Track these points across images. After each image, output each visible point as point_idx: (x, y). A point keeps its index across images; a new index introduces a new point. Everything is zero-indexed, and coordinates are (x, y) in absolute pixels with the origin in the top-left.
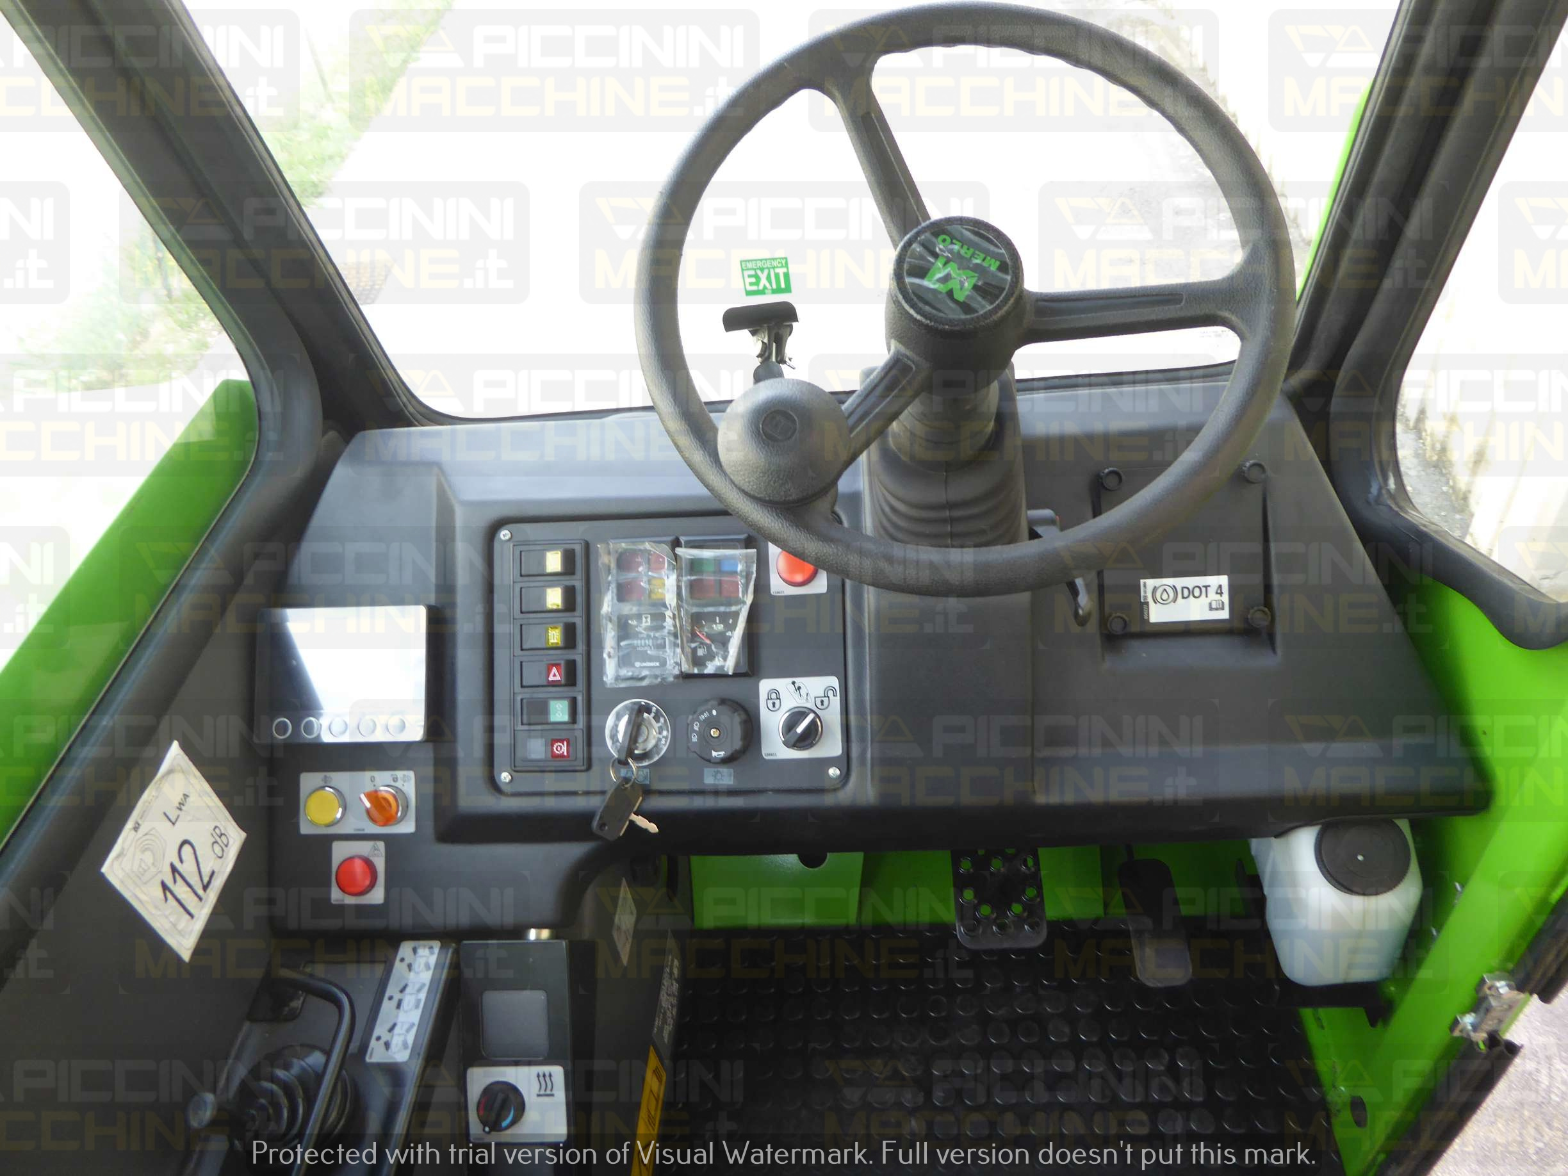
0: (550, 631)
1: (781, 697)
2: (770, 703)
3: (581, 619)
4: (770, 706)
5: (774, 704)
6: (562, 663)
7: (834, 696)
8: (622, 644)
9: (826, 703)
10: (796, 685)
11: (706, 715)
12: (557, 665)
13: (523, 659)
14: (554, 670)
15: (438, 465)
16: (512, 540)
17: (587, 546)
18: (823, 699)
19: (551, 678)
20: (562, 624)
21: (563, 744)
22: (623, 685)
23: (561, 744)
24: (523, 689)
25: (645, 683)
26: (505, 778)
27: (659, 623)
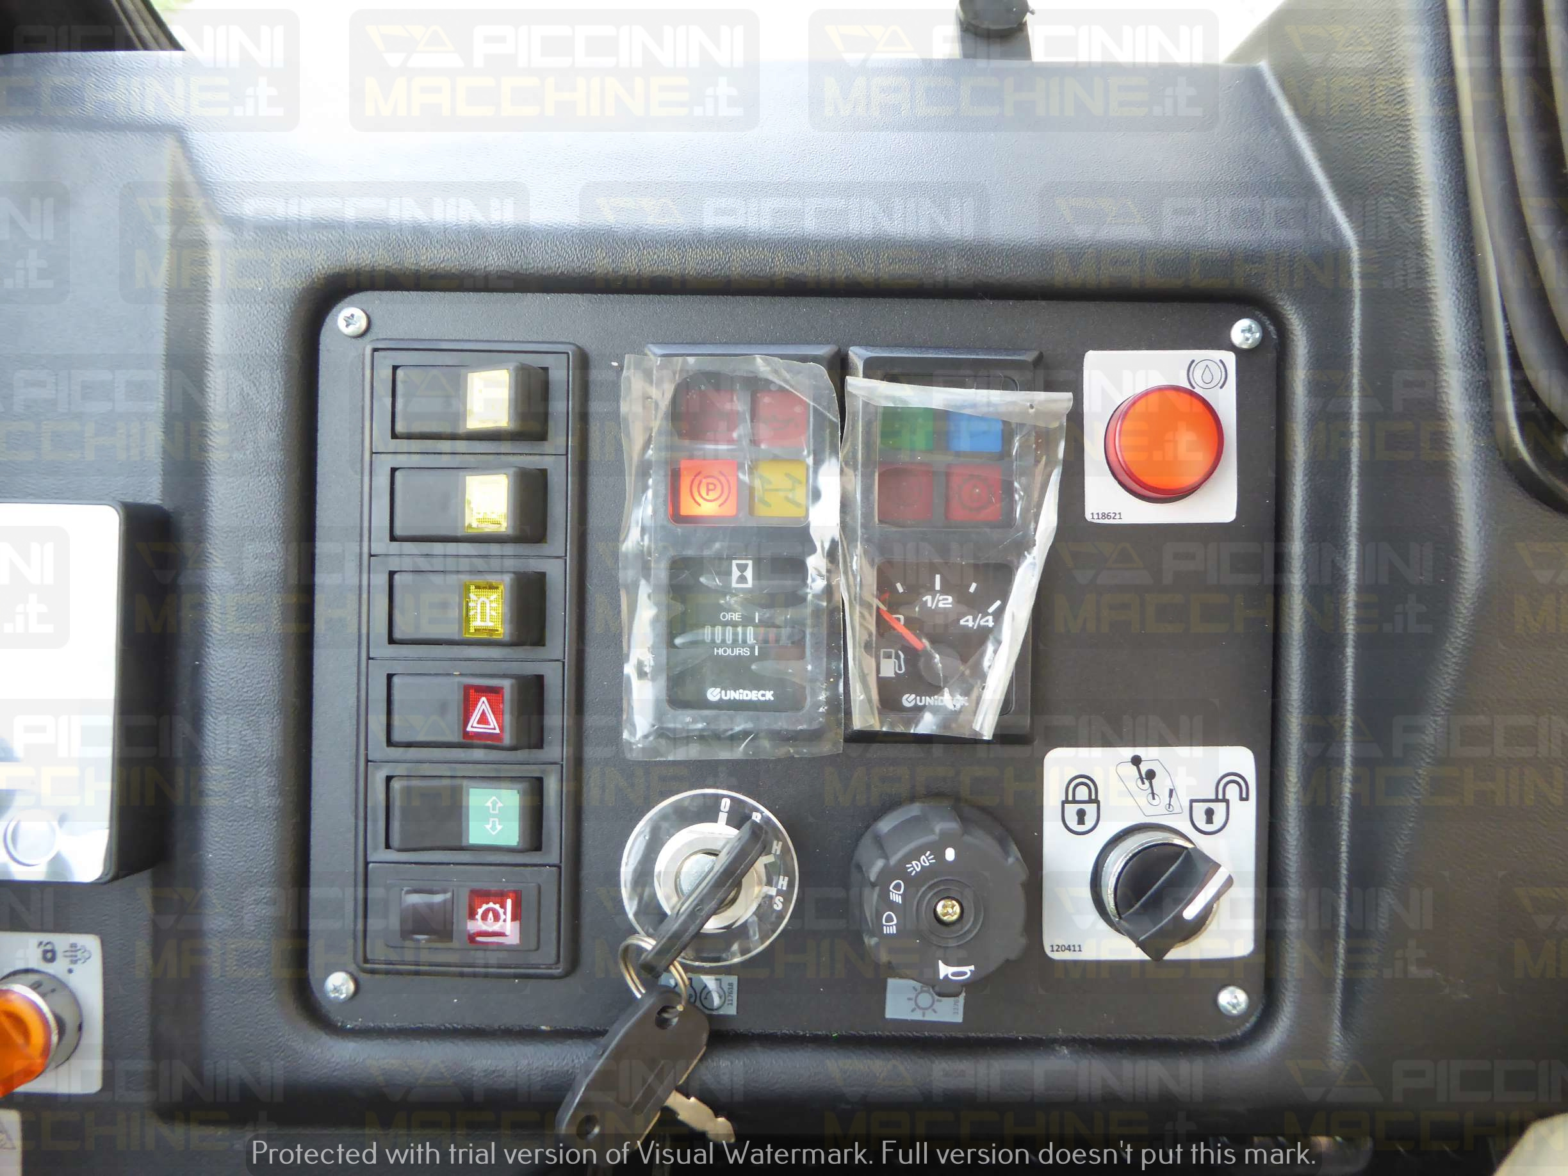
0: (472, 596)
1: (1100, 798)
2: (1072, 809)
3: (561, 561)
4: (1073, 822)
5: (1081, 814)
6: (507, 684)
7: (1242, 799)
8: (678, 641)
9: (1219, 819)
10: (1144, 768)
11: (926, 860)
12: (493, 692)
13: (396, 668)
14: (483, 705)
15: (177, 132)
16: (368, 337)
17: (583, 361)
18: (1211, 805)
19: (474, 726)
20: (507, 578)
21: (503, 906)
22: (680, 754)
23: (497, 907)
24: (393, 749)
25: (740, 752)
26: (336, 990)
27: (788, 583)
